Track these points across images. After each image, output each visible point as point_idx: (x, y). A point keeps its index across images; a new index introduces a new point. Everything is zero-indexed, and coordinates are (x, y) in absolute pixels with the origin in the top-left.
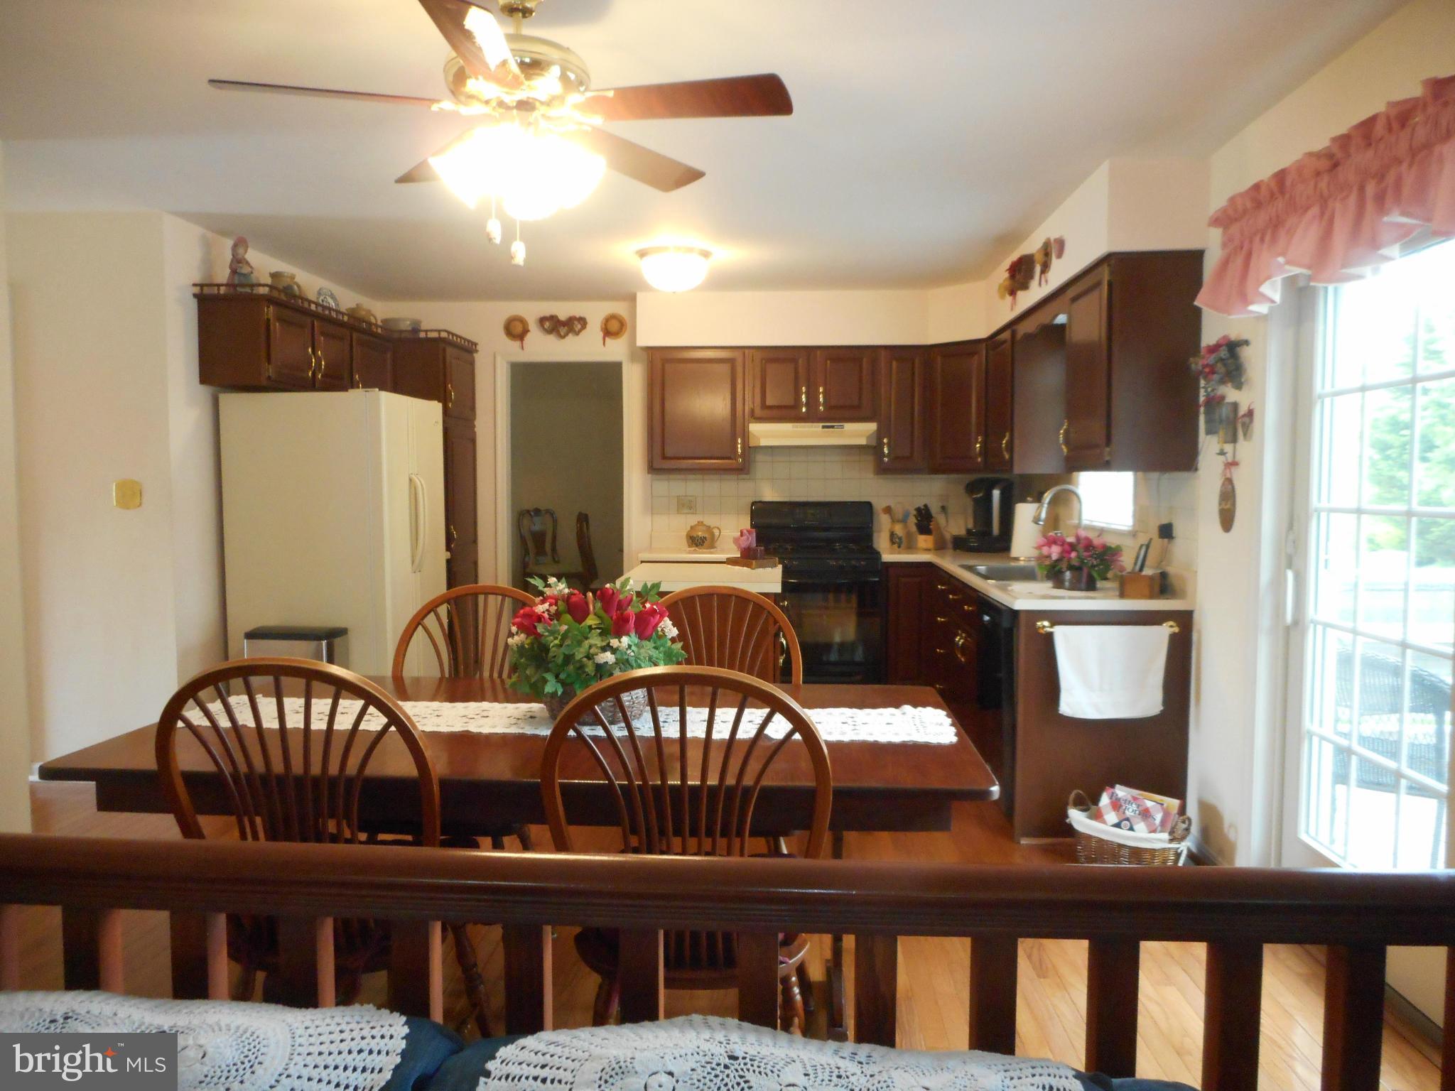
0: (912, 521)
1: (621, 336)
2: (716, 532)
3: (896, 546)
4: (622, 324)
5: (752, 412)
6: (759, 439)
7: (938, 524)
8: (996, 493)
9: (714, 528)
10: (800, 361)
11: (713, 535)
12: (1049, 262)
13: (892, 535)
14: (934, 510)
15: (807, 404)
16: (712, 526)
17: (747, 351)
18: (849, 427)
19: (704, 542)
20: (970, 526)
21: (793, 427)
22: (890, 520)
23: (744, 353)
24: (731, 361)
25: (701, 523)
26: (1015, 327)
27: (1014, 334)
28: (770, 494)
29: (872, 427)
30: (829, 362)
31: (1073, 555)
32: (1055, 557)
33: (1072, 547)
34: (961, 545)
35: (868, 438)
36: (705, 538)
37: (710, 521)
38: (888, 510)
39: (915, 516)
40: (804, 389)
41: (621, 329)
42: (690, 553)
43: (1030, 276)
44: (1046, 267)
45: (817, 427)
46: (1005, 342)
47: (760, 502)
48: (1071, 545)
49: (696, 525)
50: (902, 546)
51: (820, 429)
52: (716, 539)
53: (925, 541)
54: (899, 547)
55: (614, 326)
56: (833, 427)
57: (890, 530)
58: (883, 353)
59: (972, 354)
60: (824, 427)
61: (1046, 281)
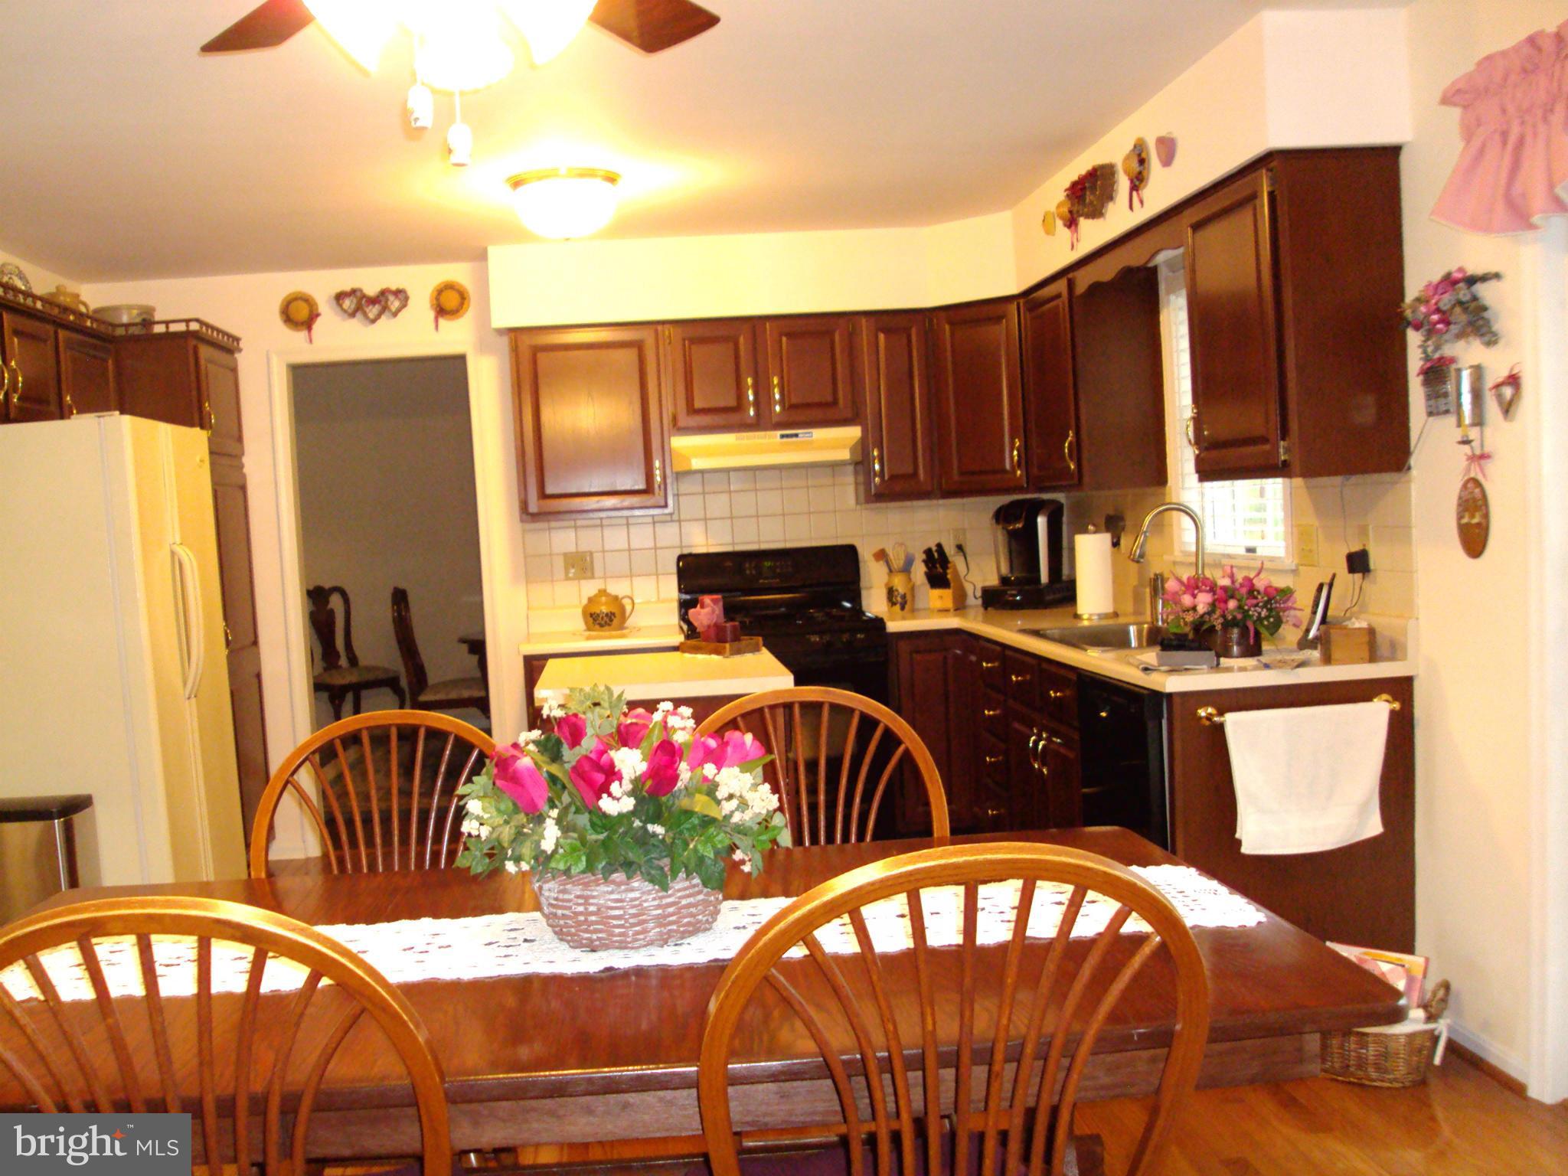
0: (919, 570)
1: (462, 316)
2: (627, 603)
3: (898, 607)
4: (463, 296)
5: (675, 419)
6: (688, 460)
7: (956, 573)
8: (1042, 522)
9: (623, 598)
10: (742, 340)
11: (623, 608)
12: (1145, 174)
13: (891, 592)
14: (950, 550)
15: (757, 403)
16: (620, 596)
17: (660, 328)
18: (820, 434)
19: (611, 620)
20: (1005, 570)
21: (737, 439)
22: (885, 570)
23: (656, 331)
24: (638, 346)
25: (603, 592)
26: (1070, 276)
27: (1071, 284)
28: (702, 542)
29: (854, 432)
30: (784, 339)
31: (1232, 604)
32: (1201, 609)
33: (1229, 593)
34: (993, 599)
35: (853, 450)
36: (613, 614)
37: (618, 588)
38: (881, 555)
39: (924, 561)
40: (750, 381)
41: (462, 304)
42: (589, 638)
43: (1109, 196)
44: (1138, 182)
45: (773, 437)
46: (1058, 296)
47: (690, 555)
48: (1224, 589)
49: (596, 596)
50: (907, 607)
51: (778, 439)
52: (627, 614)
53: (941, 597)
54: (903, 608)
55: (450, 300)
56: (796, 435)
57: (886, 585)
58: (864, 321)
59: (998, 319)
60: (782, 436)
61: (1141, 202)
